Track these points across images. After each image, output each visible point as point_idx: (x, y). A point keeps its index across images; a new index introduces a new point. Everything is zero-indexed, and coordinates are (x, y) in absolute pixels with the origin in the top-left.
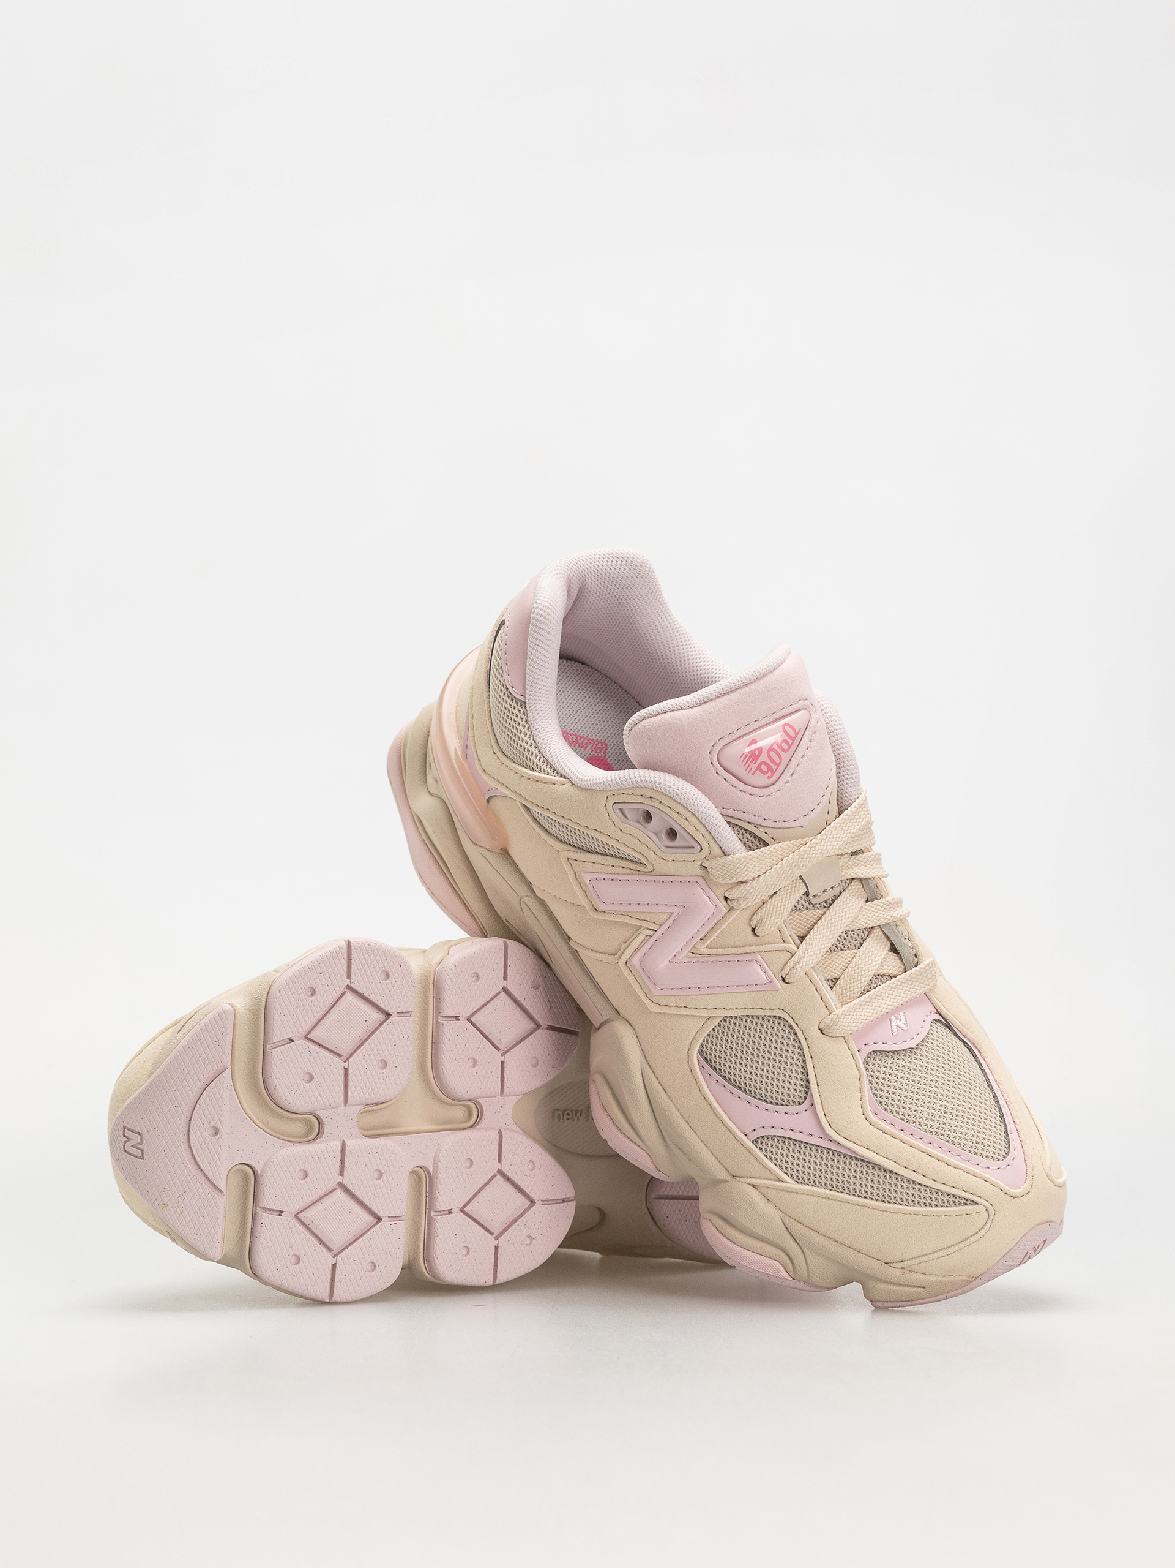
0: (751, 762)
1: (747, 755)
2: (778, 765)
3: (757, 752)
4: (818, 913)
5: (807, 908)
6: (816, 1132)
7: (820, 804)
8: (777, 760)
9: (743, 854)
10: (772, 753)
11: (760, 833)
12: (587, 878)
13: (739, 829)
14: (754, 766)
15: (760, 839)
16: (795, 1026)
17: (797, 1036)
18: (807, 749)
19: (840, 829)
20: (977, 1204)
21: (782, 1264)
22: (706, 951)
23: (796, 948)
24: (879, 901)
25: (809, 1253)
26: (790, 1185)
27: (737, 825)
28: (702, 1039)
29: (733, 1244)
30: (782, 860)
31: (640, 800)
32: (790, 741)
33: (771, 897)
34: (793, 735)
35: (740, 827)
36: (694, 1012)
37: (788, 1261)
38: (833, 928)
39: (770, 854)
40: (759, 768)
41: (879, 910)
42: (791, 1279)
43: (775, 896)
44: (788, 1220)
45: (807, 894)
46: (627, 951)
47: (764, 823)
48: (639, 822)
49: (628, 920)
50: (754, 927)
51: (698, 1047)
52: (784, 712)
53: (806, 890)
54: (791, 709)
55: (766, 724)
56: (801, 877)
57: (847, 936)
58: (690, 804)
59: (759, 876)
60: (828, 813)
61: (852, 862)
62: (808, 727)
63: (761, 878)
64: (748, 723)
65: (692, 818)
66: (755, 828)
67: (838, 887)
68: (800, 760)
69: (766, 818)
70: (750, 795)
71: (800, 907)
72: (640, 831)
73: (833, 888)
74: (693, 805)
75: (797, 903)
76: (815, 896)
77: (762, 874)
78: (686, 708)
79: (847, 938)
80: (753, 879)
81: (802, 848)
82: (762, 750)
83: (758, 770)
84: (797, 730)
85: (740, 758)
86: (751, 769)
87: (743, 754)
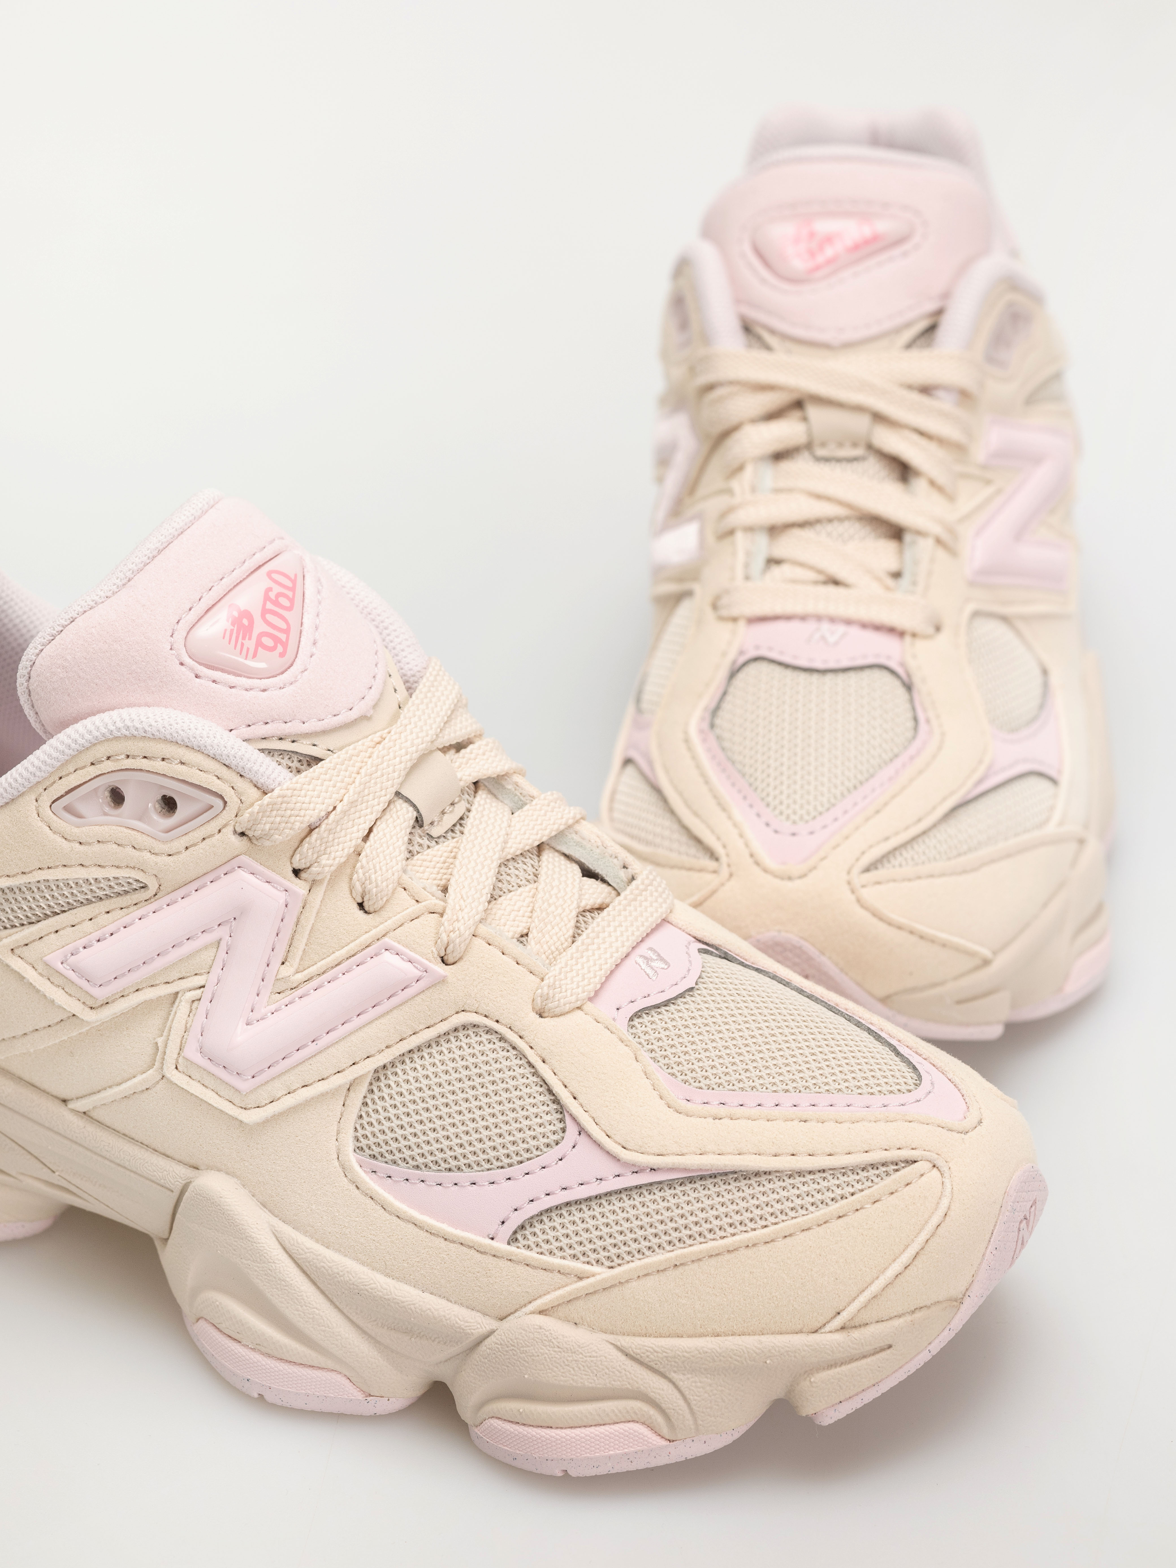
0: (244, 638)
1: (232, 631)
2: (287, 631)
3: (245, 622)
4: (449, 847)
5: (428, 847)
6: (608, 1168)
7: (377, 678)
8: (281, 624)
10: (270, 618)
11: (304, 748)
12: (54, 959)
14: (250, 644)
15: (308, 757)
16: (496, 1026)
17: (506, 1041)
20: (915, 1162)
21: (643, 1423)
22: (300, 977)
23: (442, 903)
25: (682, 1377)
26: (604, 1276)
27: (263, 749)
28: (352, 1129)
29: (548, 1431)
30: (357, 773)
31: (92, 771)
32: (290, 594)
33: (366, 838)
34: (290, 584)
35: (269, 750)
36: (321, 1087)
37: (652, 1412)
40: (259, 644)
41: (539, 816)
42: (665, 1443)
43: (372, 835)
44: (626, 1341)
45: (419, 822)
46: (170, 1043)
47: (304, 729)
48: (105, 814)
49: (149, 994)
50: (360, 901)
51: (350, 1145)
52: (259, 559)
53: (415, 814)
55: (239, 581)
56: (398, 794)
57: (510, 869)
58: (177, 732)
59: (335, 808)
60: (395, 690)
61: (463, 757)
62: (305, 573)
63: (338, 809)
64: (212, 585)
65: (189, 756)
66: (295, 744)
67: (459, 801)
68: (318, 620)
69: (305, 719)
70: (264, 690)
71: (416, 848)
72: (114, 827)
73: (452, 804)
74: (182, 733)
75: (410, 841)
76: (432, 823)
77: (338, 802)
78: (103, 600)
79: (509, 872)
80: (328, 814)
81: (380, 747)
82: (252, 616)
83: (260, 648)
84: (293, 577)
85: (224, 638)
86: (248, 649)
87: (226, 630)
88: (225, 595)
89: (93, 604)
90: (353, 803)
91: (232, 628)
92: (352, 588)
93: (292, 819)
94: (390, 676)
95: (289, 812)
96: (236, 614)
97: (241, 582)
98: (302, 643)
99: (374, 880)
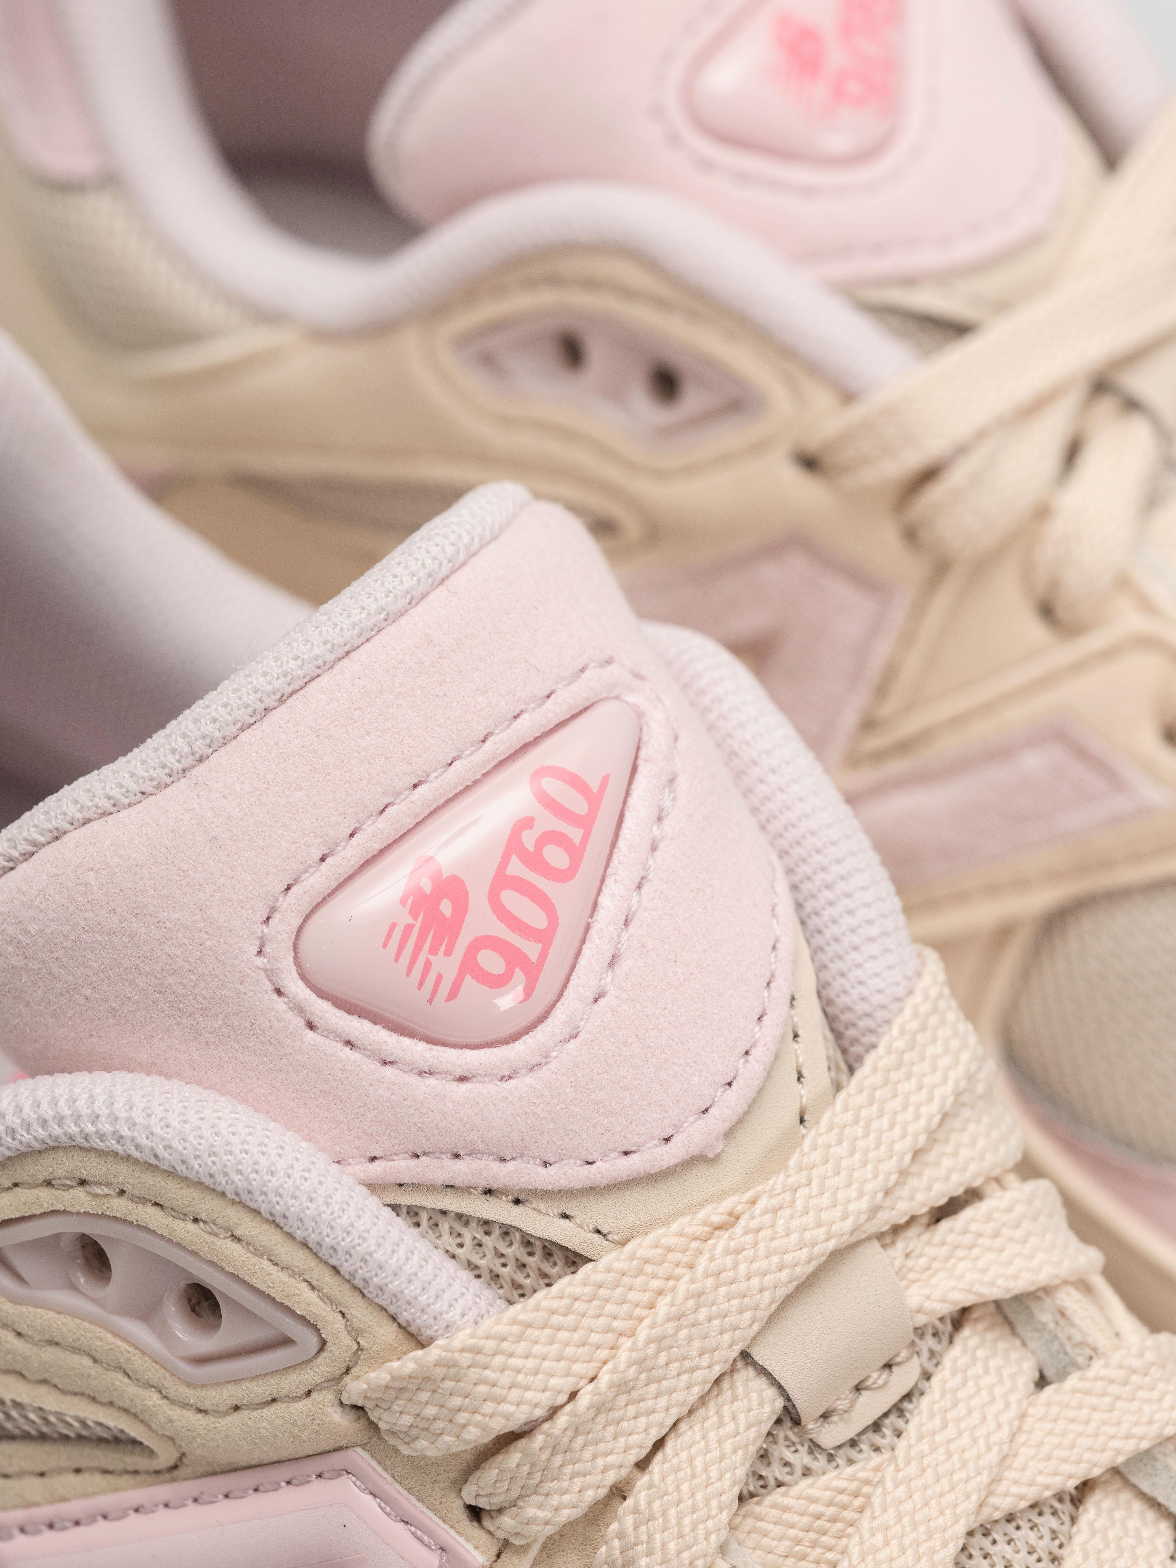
0: (434, 951)
1: (409, 928)
2: (545, 937)
3: (446, 908)
4: (852, 1479)
5: (807, 1472)
7: (754, 1052)
8: (537, 919)
9: (487, 1324)
10: (510, 899)
11: (542, 1222)
13: (459, 1228)
14: (448, 965)
15: (550, 1249)
18: (654, 848)
19: (860, 1132)
24: (1090, 1373)
27: (444, 1213)
30: (651, 1306)
31: (46, 1199)
32: (575, 834)
33: (643, 1465)
34: (580, 806)
35: (459, 1216)
38: (922, 1529)
39: (594, 1297)
40: (470, 966)
41: (1095, 1409)
43: (659, 1457)
45: (789, 1415)
47: (546, 1178)
48: (72, 1288)
52: (526, 726)
53: (780, 1403)
54: (554, 710)
55: (461, 788)
56: (745, 1355)
57: (994, 1542)
58: (226, 1174)
59: (573, 1395)
60: (800, 1077)
61: (943, 1243)
62: (641, 762)
63: (584, 1400)
64: (387, 800)
65: (248, 1226)
66: (519, 1209)
67: (908, 1359)
68: (635, 899)
69: (549, 1157)
70: (462, 1079)
71: (777, 1471)
72: (86, 1325)
73: (888, 1366)
74: (237, 1178)
75: (764, 1456)
76: (825, 1416)
77: (583, 1382)
78: (132, 799)
79: (991, 1549)
80: (554, 1411)
81: (722, 1241)
82: (466, 893)
83: (468, 978)
84: (595, 786)
85: (385, 945)
86: (439, 978)
87: (393, 926)
88: (418, 824)
89: (107, 805)
90: (623, 1387)
91: (412, 921)
92: (773, 771)
93: (462, 1418)
94: (796, 1036)
95: (456, 1401)
96: (427, 886)
97: (467, 788)
98: (582, 961)
99: (658, 1545)
